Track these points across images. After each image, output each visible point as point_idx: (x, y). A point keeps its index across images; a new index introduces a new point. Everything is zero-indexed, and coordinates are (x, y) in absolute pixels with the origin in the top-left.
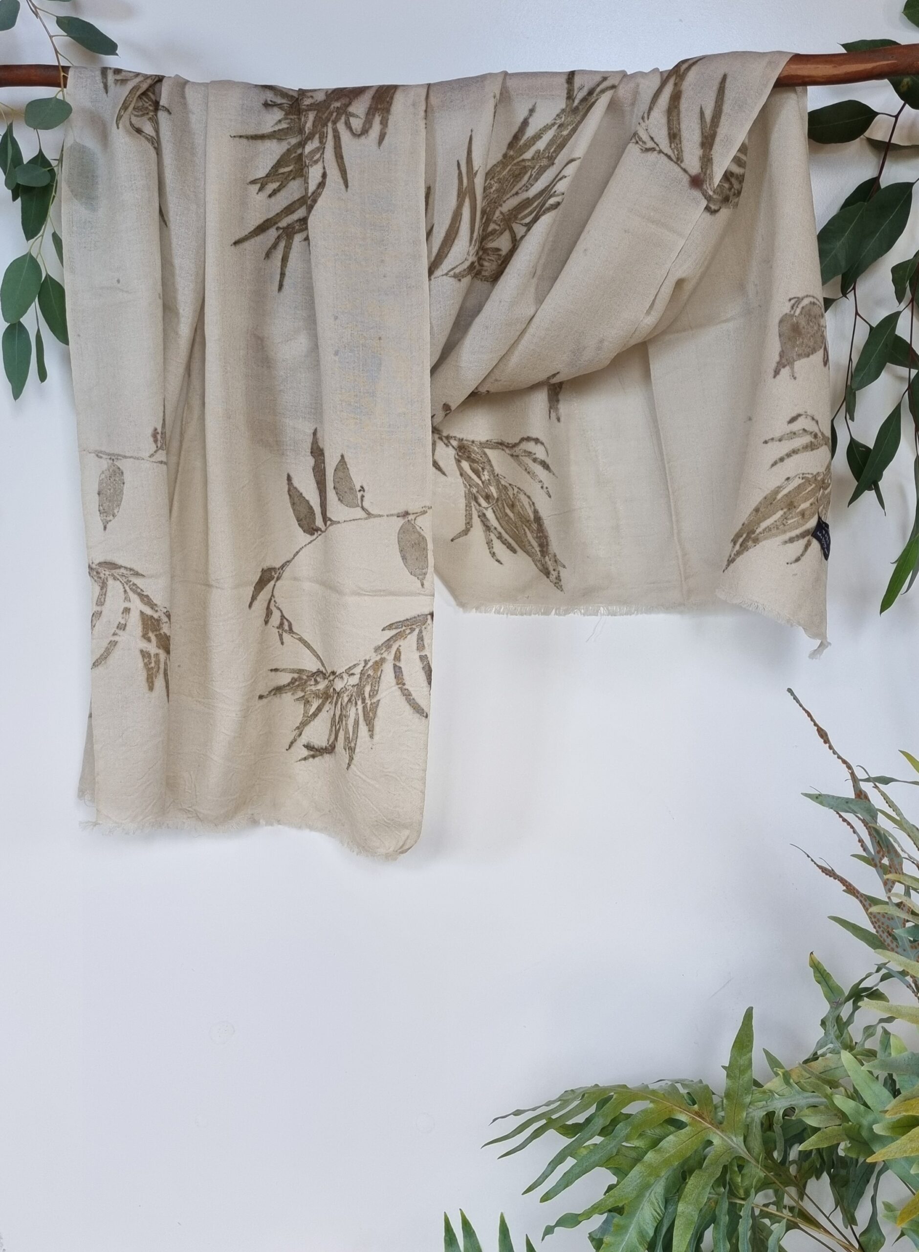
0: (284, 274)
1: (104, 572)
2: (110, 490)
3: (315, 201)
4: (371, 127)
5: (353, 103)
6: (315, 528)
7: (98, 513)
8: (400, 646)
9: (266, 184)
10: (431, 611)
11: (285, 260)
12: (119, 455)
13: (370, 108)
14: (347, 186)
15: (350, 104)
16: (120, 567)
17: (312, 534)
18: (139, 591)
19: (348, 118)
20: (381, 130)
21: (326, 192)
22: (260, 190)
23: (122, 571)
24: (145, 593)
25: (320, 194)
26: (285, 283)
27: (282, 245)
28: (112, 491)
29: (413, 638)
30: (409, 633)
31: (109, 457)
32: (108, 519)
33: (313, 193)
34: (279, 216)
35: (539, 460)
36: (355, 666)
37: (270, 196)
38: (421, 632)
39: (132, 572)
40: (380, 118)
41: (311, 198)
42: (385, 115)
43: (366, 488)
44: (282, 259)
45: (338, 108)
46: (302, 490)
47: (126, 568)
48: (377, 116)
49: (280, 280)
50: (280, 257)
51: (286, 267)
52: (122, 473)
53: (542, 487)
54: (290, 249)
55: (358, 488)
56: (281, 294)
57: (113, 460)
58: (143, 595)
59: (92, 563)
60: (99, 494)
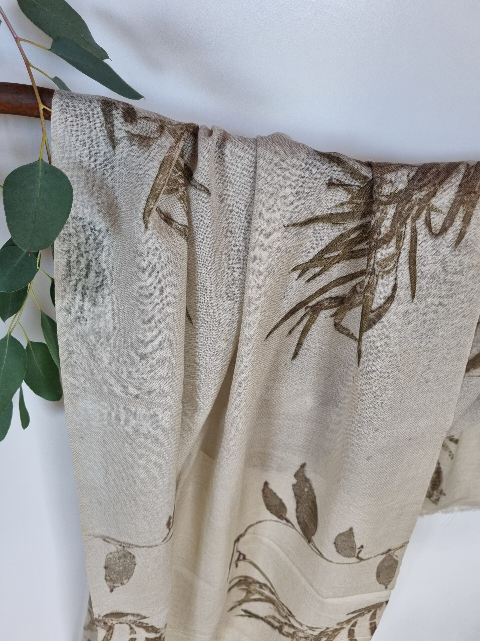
0: (302, 344)
1: (111, 622)
2: (119, 567)
3: (379, 317)
4: (451, 225)
5: (437, 193)
6: (284, 516)
7: (105, 581)
8: (357, 620)
9: (308, 269)
10: (387, 600)
11: (305, 332)
12: (130, 544)
13: (455, 201)
14: (413, 296)
15: (434, 195)
16: (127, 615)
17: (279, 517)
18: (144, 625)
19: (430, 213)
20: (462, 229)
21: (394, 307)
22: (300, 276)
23: (130, 618)
24: (150, 625)
25: (387, 310)
26: (301, 352)
27: (306, 320)
28: (121, 568)
29: (368, 616)
30: (367, 613)
31: (119, 544)
32: (115, 585)
33: (380, 308)
34: (311, 297)
35: (454, 440)
36: (317, 628)
37: (309, 281)
38: (376, 611)
39: (139, 618)
40: (464, 214)
41: (375, 313)
42: (470, 209)
43: (364, 546)
44: (302, 332)
45: (420, 199)
46: (275, 490)
47: (133, 615)
48: (461, 210)
49: (296, 349)
50: (301, 330)
51: (305, 338)
52: (134, 557)
53: (450, 455)
54: (313, 323)
55: (358, 546)
56: (295, 361)
57: (124, 547)
58: (148, 627)
59: (99, 616)
60: (106, 568)
